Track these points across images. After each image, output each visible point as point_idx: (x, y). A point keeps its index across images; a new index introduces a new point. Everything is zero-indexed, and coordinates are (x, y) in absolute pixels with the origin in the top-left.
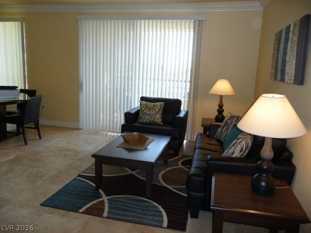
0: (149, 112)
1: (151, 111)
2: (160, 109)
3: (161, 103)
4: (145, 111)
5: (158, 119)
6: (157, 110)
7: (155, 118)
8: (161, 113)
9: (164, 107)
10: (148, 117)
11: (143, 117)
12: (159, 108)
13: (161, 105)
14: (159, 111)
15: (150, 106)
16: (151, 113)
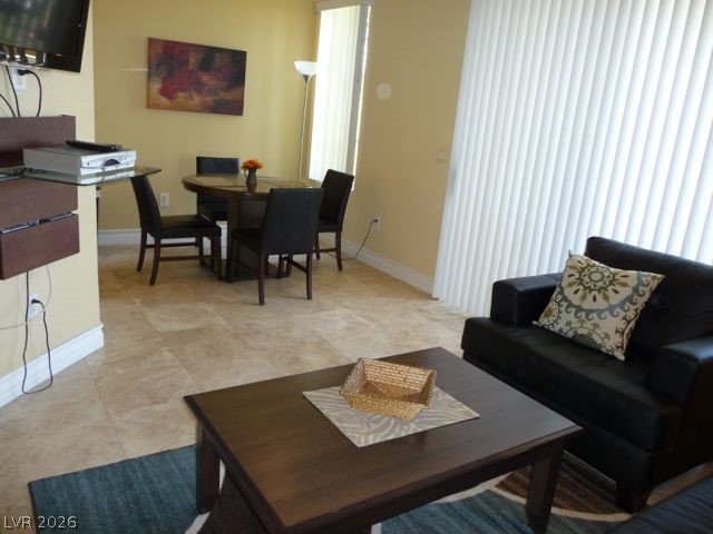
0: (583, 298)
1: (590, 297)
2: (629, 299)
3: (647, 276)
4: (569, 292)
5: (607, 336)
6: (615, 300)
7: (596, 326)
8: (631, 314)
9: (654, 293)
10: (571, 317)
11: (555, 313)
12: (625, 292)
13: (640, 283)
14: (621, 305)
15: (596, 276)
16: (588, 304)
